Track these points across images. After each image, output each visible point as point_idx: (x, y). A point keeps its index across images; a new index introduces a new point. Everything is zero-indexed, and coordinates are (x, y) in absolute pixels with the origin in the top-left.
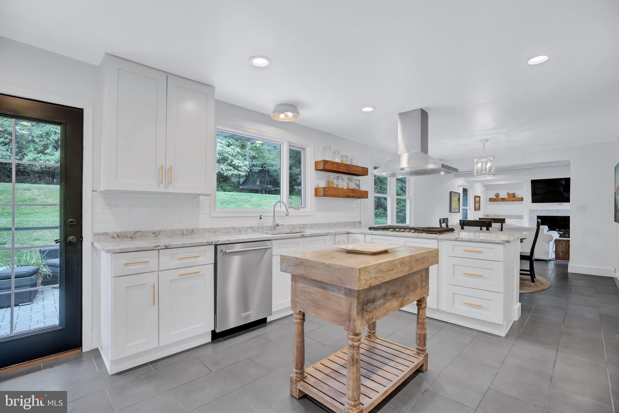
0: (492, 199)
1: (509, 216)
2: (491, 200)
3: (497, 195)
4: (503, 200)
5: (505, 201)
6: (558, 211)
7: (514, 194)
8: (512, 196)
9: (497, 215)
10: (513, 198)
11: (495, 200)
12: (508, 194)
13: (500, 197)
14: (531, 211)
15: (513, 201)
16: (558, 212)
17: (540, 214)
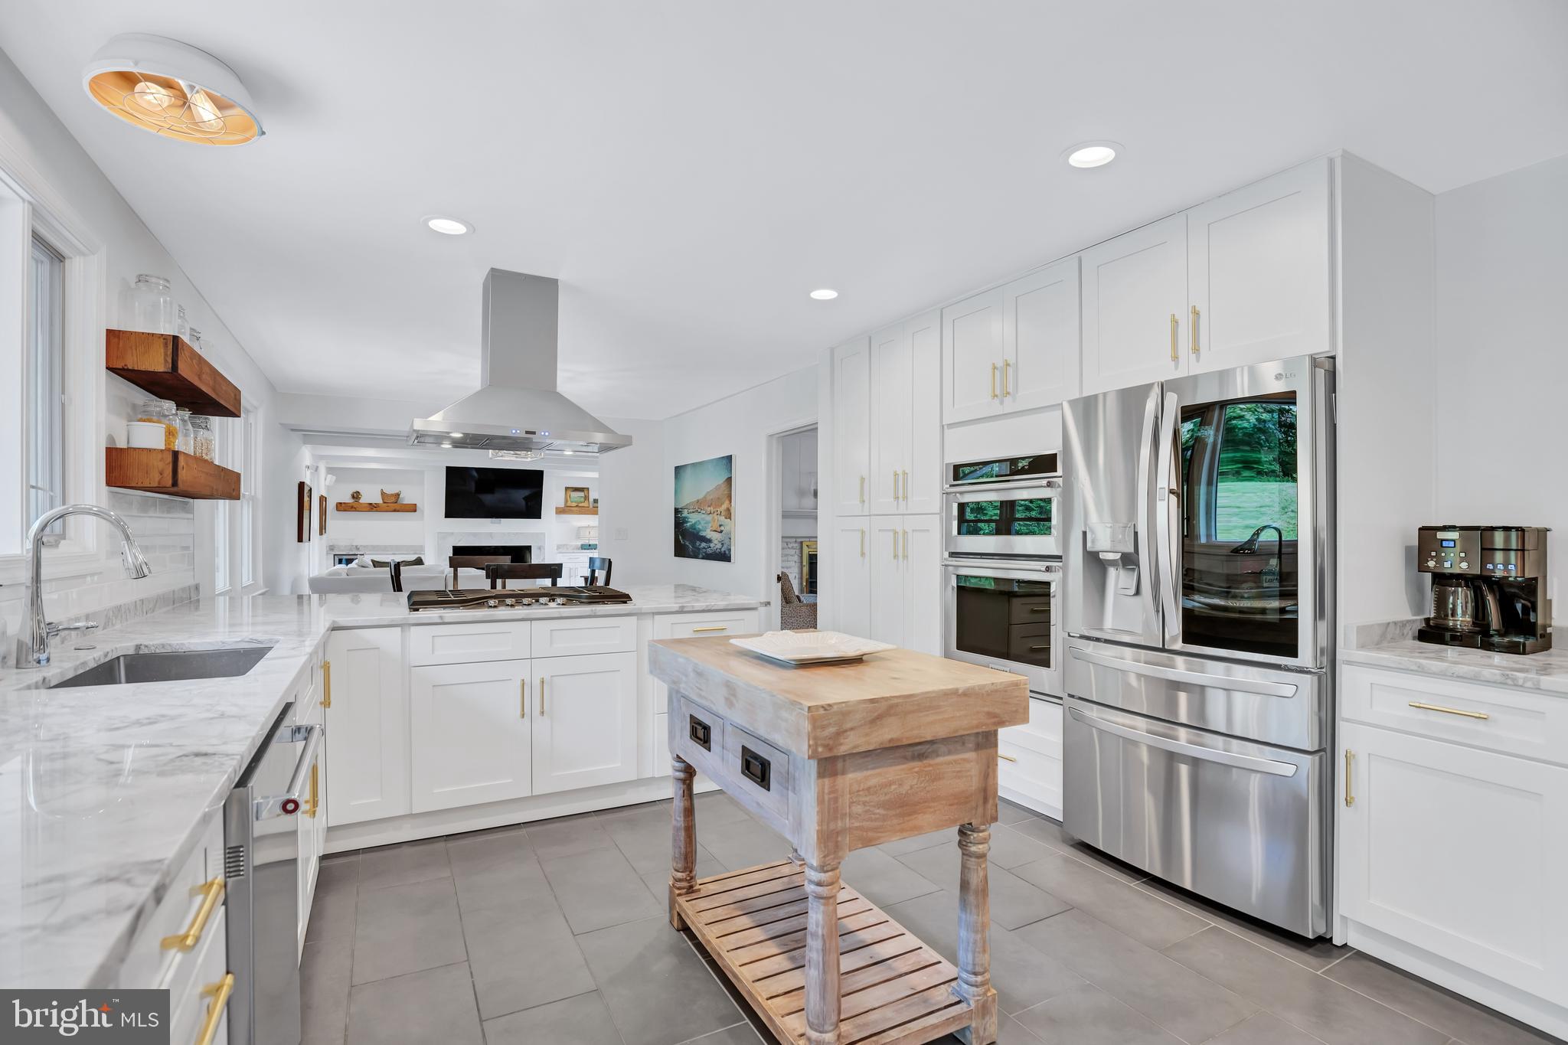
0: (343, 505)
1: (386, 547)
2: (343, 507)
3: (356, 496)
4: (372, 507)
5: (377, 511)
6: (491, 535)
7: (398, 495)
8: (391, 498)
9: (356, 546)
10: (393, 504)
11: (352, 507)
12: (383, 494)
13: (363, 501)
14: (442, 536)
15: (395, 511)
16: (492, 538)
17: (459, 541)
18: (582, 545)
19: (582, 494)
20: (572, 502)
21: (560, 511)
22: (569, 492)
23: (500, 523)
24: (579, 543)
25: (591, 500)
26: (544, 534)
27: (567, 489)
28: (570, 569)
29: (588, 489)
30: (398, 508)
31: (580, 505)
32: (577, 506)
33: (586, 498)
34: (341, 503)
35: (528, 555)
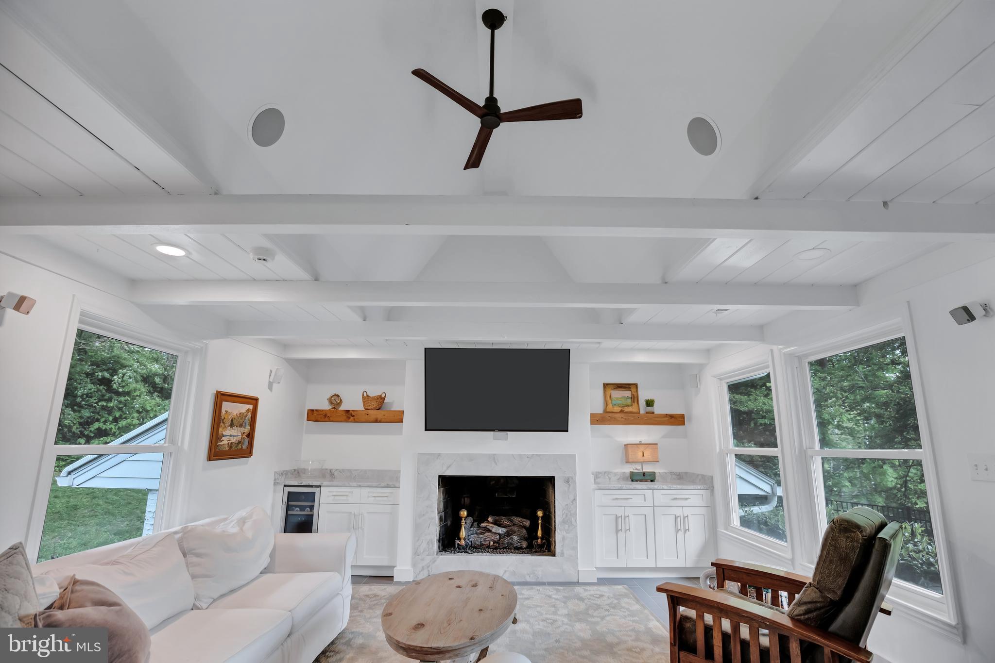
0: (315, 412)
2: (315, 416)
3: (336, 401)
4: (350, 416)
5: (355, 421)
6: (494, 458)
7: (381, 399)
8: (374, 404)
10: (377, 411)
11: (325, 416)
12: (366, 399)
13: (343, 407)
14: (424, 460)
15: (376, 421)
16: (495, 462)
17: (448, 467)
18: (632, 474)
19: (627, 393)
20: (614, 405)
21: (597, 420)
22: (608, 391)
23: (506, 439)
24: (628, 469)
25: (642, 403)
26: (573, 457)
27: (606, 386)
28: (617, 518)
29: (636, 385)
30: (379, 417)
31: (627, 410)
32: (622, 412)
33: (635, 399)
34: (313, 410)
35: (551, 491)
